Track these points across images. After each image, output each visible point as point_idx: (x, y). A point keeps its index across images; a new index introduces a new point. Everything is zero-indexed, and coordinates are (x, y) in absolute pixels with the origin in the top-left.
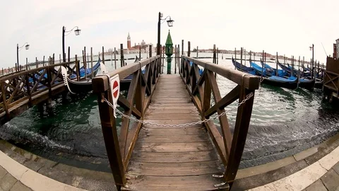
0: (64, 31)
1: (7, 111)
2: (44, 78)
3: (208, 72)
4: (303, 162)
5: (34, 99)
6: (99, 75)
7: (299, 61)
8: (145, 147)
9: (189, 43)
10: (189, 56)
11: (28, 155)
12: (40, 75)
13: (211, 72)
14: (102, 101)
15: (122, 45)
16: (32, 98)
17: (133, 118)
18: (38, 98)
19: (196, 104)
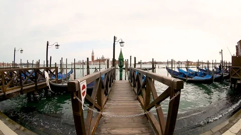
0: (48, 45)
1: (4, 93)
2: (33, 76)
3: (148, 79)
4: (219, 132)
5: (25, 89)
6: (71, 79)
7: (213, 64)
8: (104, 130)
9: (135, 58)
10: (135, 67)
11: (18, 126)
12: (29, 73)
13: (150, 79)
14: (74, 98)
15: (88, 58)
16: (23, 88)
17: (95, 111)
18: (28, 89)
19: (140, 102)
